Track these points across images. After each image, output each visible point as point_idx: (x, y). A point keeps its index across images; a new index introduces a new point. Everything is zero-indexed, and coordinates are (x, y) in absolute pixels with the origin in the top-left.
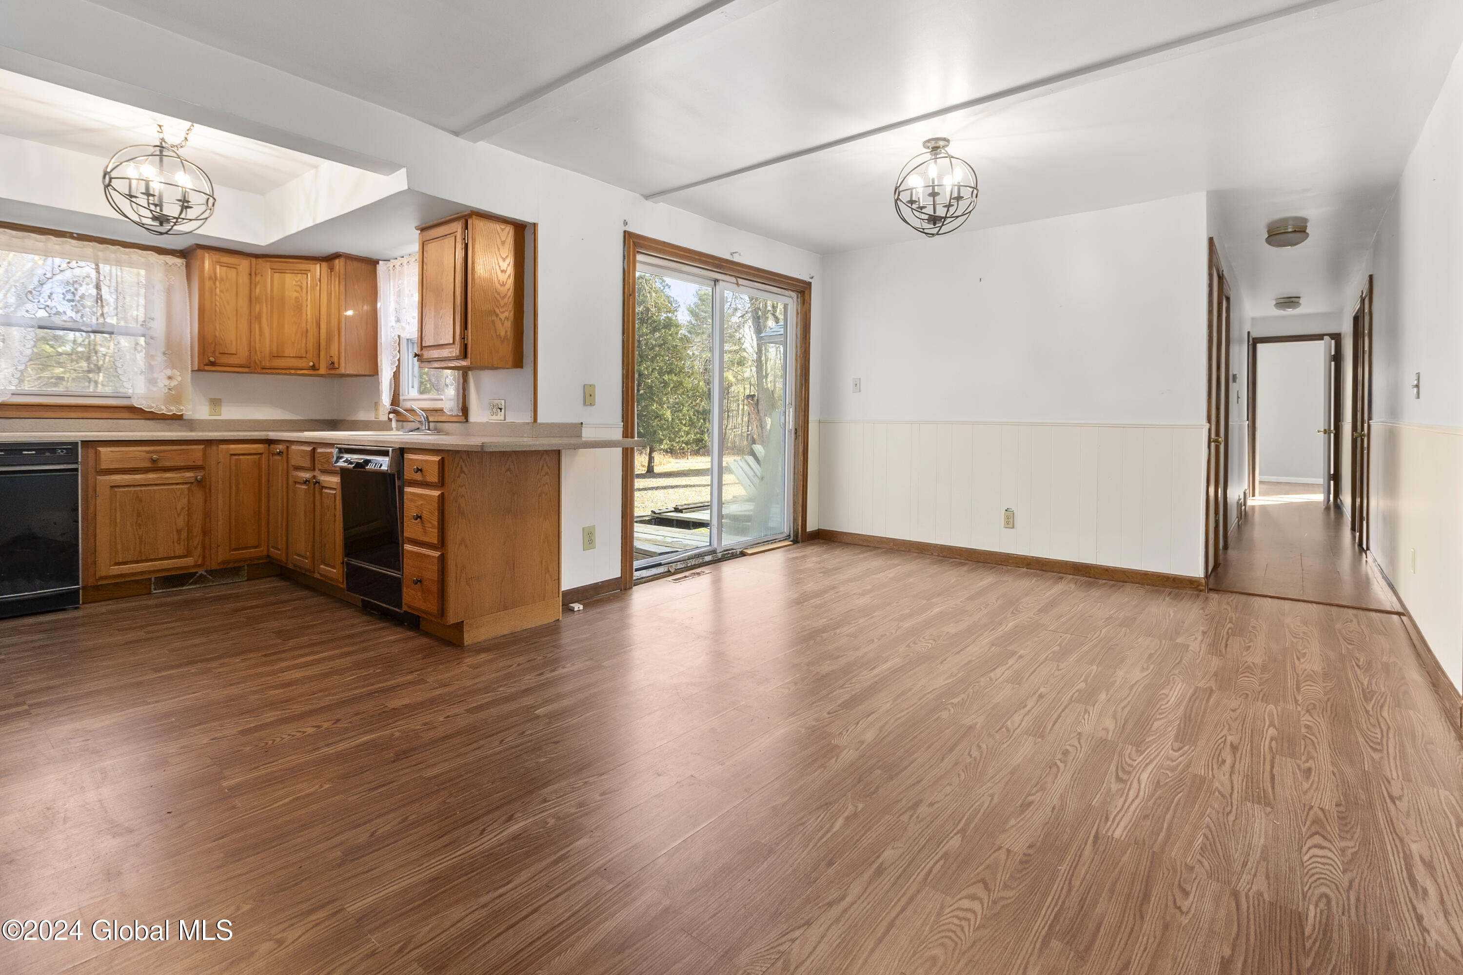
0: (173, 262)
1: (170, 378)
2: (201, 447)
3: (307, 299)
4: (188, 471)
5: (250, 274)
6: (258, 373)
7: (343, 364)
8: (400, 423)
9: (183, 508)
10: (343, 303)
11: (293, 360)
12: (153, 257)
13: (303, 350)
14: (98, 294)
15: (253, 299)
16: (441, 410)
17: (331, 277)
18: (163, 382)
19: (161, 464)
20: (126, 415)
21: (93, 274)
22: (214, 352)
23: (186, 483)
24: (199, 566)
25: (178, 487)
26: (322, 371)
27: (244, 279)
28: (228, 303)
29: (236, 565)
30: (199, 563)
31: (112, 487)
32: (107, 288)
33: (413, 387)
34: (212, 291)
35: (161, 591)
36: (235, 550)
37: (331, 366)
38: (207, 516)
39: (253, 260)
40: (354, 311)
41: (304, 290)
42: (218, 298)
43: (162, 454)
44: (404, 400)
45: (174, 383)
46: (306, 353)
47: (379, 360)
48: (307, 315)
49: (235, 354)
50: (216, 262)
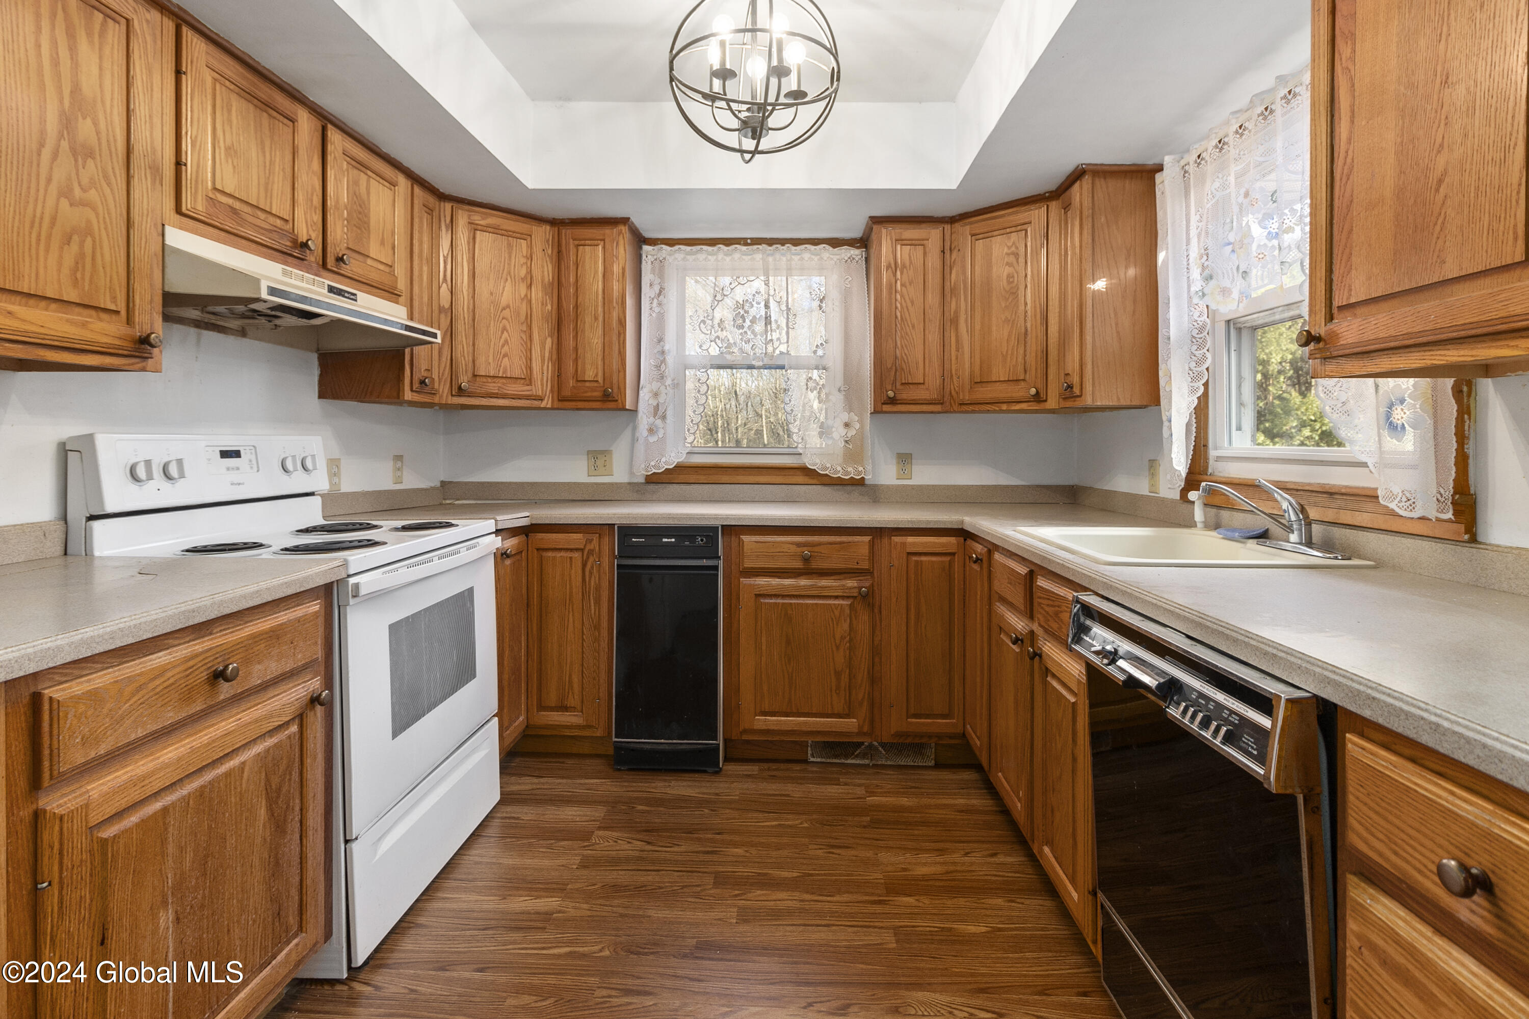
0: (849, 255)
1: (847, 425)
2: (867, 539)
3: (1026, 276)
4: (850, 578)
5: (943, 252)
6: (955, 412)
7: (1088, 387)
8: (1213, 511)
9: (843, 638)
10: (1088, 266)
11: (1004, 386)
12: (826, 252)
13: (1020, 368)
14: (766, 313)
15: (947, 288)
16: (1372, 496)
17: (1066, 223)
18: (839, 432)
19: (815, 564)
20: (801, 479)
21: (763, 288)
22: (894, 382)
23: (848, 597)
24: (865, 734)
25: (836, 602)
26: (1052, 402)
27: (934, 260)
28: (912, 303)
29: (917, 741)
30: (866, 729)
31: (758, 596)
32: (776, 304)
33: (1239, 428)
34: (891, 288)
35: (819, 760)
36: (916, 716)
37: (1068, 394)
38: (876, 651)
39: (947, 227)
40: (1110, 277)
41: (1022, 260)
42: (898, 297)
43: (816, 549)
44: (1218, 459)
45: (852, 432)
46: (1025, 371)
47: (1161, 374)
48: (1026, 304)
49: (923, 384)
50: (896, 240)
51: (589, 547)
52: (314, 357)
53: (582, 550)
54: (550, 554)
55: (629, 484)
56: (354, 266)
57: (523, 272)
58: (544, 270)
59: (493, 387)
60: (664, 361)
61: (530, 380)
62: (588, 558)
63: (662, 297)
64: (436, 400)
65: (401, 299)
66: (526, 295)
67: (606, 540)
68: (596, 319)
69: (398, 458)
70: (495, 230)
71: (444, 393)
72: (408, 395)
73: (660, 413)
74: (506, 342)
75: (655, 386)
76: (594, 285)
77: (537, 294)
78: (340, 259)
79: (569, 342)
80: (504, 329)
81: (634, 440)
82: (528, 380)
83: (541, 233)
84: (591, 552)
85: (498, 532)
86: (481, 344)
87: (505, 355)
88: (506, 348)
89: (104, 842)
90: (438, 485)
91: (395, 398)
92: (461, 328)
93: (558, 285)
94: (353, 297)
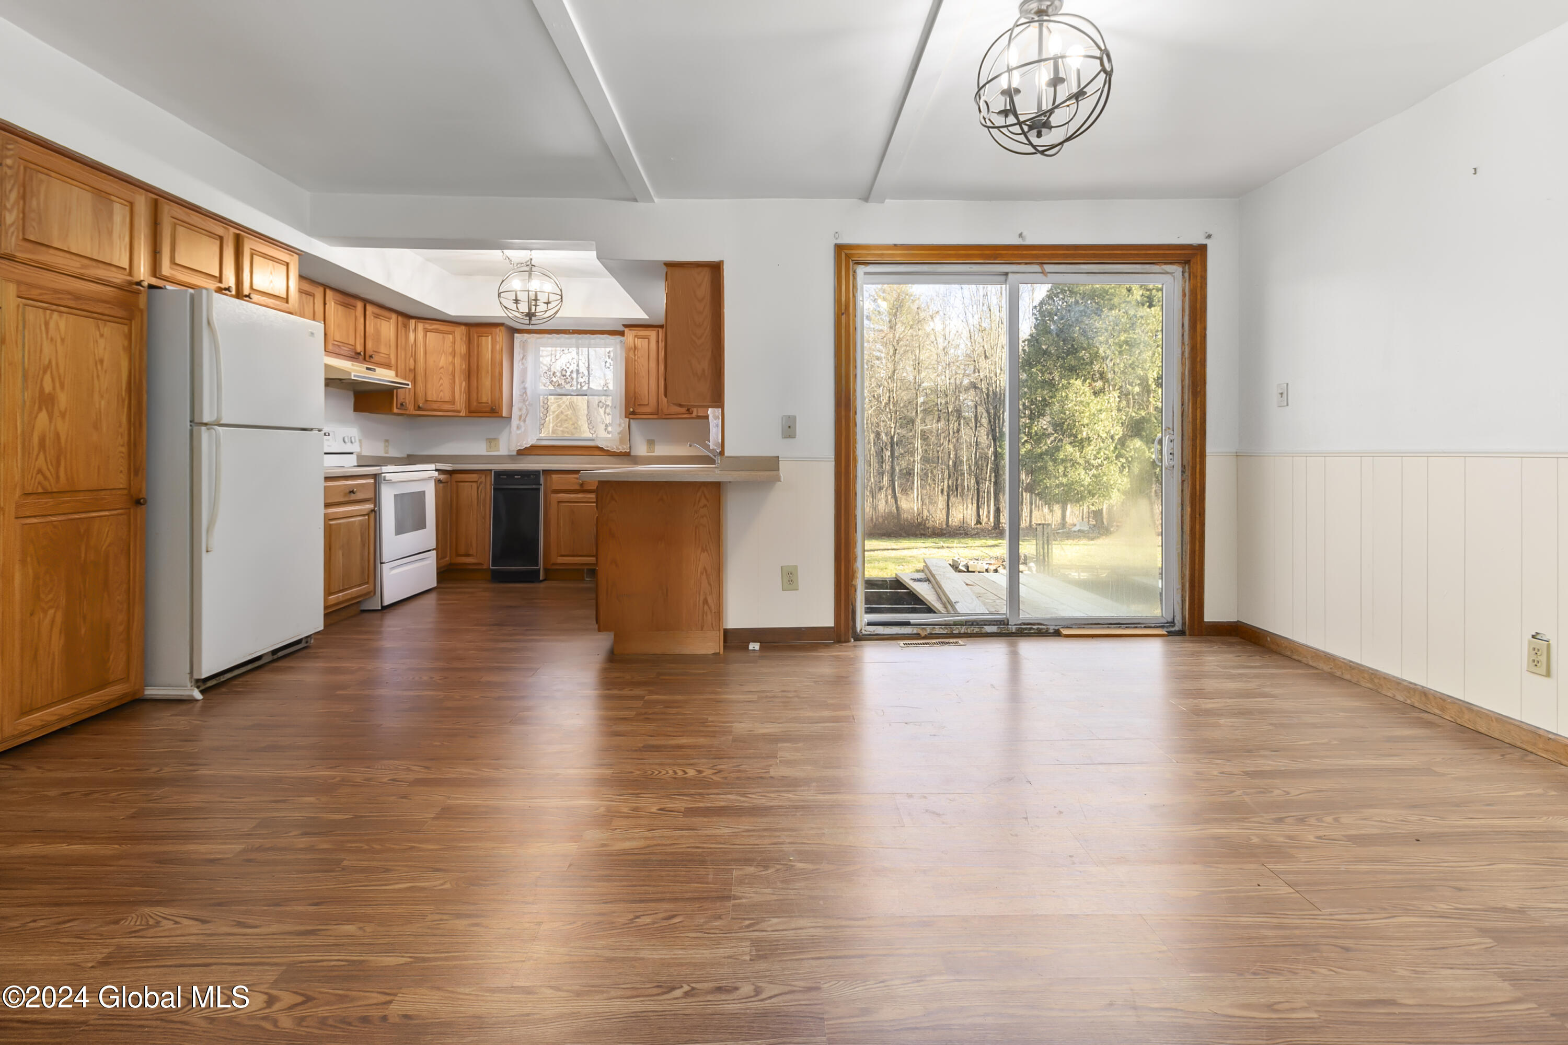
0: (615, 339)
1: (619, 425)
5: (658, 342)
6: (666, 419)
14: (578, 369)
15: (660, 359)
18: (616, 429)
20: (597, 453)
21: (576, 356)
22: (634, 404)
27: (653, 345)
28: (643, 366)
31: (559, 502)
32: (583, 364)
34: (632, 359)
39: (660, 330)
42: (636, 363)
45: (621, 429)
49: (648, 405)
50: (635, 336)
51: (481, 480)
52: (351, 394)
53: (476, 482)
54: (462, 484)
55: (509, 455)
56: (376, 358)
57: (451, 350)
58: (462, 348)
59: (435, 406)
60: (525, 392)
61: (454, 403)
62: (480, 485)
63: (524, 360)
64: (408, 412)
65: (393, 368)
66: (452, 362)
67: (488, 478)
68: (488, 372)
69: (387, 441)
70: (436, 331)
71: (411, 410)
72: (395, 410)
73: (522, 419)
74: (442, 385)
75: (521, 405)
76: (487, 354)
77: (457, 361)
78: (371, 357)
79: (474, 383)
80: (441, 378)
81: (510, 432)
82: (453, 402)
83: (460, 331)
84: (481, 483)
85: (436, 470)
86: (429, 386)
87: (441, 391)
88: (441, 388)
89: (330, 525)
90: (406, 456)
91: (389, 411)
92: (420, 379)
93: (469, 354)
94: (374, 370)
